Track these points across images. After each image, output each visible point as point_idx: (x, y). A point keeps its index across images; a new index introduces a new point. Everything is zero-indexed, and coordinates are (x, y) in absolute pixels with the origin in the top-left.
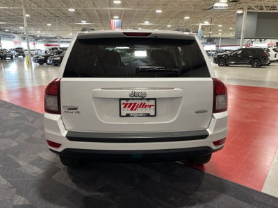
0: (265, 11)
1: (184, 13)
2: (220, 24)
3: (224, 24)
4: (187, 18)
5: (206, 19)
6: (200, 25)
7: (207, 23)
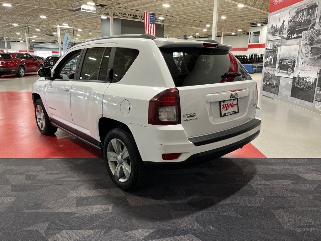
0: (128, 18)
1: (42, 11)
2: (80, 28)
3: (84, 28)
4: (43, 17)
5: (65, 21)
6: (59, 27)
7: (66, 26)
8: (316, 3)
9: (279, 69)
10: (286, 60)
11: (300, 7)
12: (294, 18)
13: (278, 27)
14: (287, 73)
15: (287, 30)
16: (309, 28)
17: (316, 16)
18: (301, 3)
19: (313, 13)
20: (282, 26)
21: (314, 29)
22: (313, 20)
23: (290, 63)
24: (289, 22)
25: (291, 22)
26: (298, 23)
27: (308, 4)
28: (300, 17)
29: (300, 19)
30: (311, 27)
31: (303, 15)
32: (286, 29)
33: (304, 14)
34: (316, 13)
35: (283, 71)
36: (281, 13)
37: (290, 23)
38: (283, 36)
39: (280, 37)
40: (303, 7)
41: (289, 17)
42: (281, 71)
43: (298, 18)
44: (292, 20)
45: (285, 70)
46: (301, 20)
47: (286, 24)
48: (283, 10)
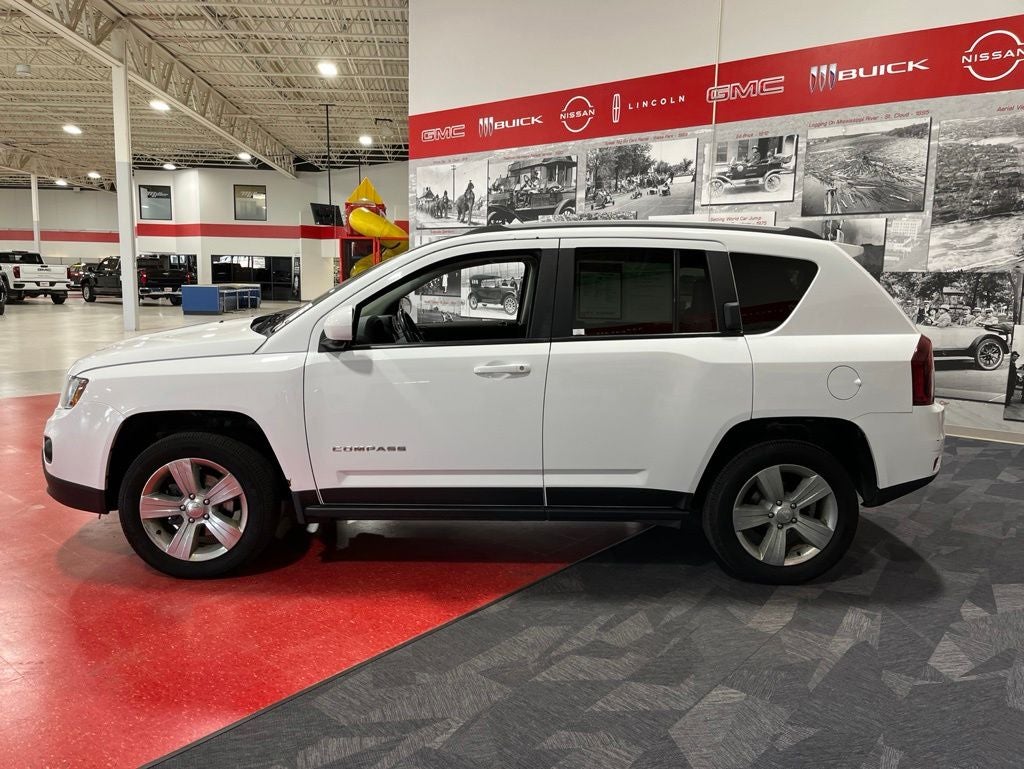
8: (570, 158)
9: (472, 300)
10: (493, 277)
11: (522, 159)
12: (505, 181)
13: (450, 197)
14: (504, 309)
15: (484, 208)
16: (558, 210)
17: (574, 184)
18: (525, 150)
19: (567, 178)
20: (465, 195)
21: (572, 212)
22: (567, 192)
23: (509, 287)
24: (489, 190)
25: (495, 190)
26: (522, 195)
27: (547, 157)
28: (527, 182)
29: (525, 186)
30: (563, 208)
31: (534, 178)
32: (481, 205)
33: (538, 176)
34: (574, 177)
35: (489, 305)
36: (457, 165)
37: (493, 192)
38: (474, 220)
39: (463, 221)
40: (532, 161)
41: (489, 178)
42: (480, 305)
43: (519, 182)
44: (499, 185)
45: (496, 303)
46: (528, 188)
47: (480, 192)
48: (465, 159)
